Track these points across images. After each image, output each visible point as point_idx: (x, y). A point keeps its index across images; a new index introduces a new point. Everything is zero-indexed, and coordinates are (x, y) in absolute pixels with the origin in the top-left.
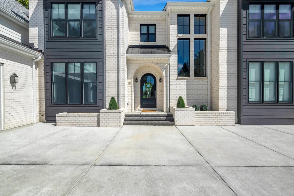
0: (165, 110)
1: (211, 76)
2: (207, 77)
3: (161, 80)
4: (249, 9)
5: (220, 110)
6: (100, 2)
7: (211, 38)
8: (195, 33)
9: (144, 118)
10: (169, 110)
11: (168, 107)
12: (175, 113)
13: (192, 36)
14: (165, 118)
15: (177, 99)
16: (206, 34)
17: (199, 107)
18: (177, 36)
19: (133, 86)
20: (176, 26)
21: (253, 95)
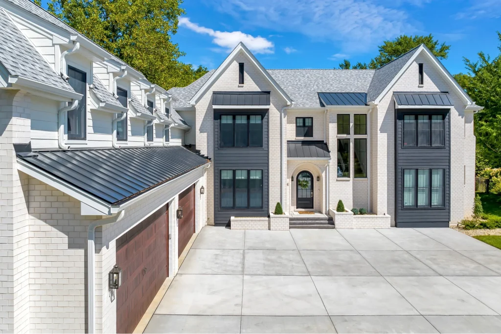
0: (324, 211)
1: (372, 178)
2: (367, 179)
3: (319, 178)
4: (404, 120)
5: (378, 213)
6: (267, 114)
7: (371, 139)
8: (355, 133)
9: (306, 221)
10: (328, 213)
11: (328, 209)
12: (336, 217)
13: (352, 137)
14: (327, 221)
15: (337, 202)
16: (366, 134)
17: (358, 211)
18: (337, 137)
19: (290, 187)
20: (336, 125)
21: (408, 199)
